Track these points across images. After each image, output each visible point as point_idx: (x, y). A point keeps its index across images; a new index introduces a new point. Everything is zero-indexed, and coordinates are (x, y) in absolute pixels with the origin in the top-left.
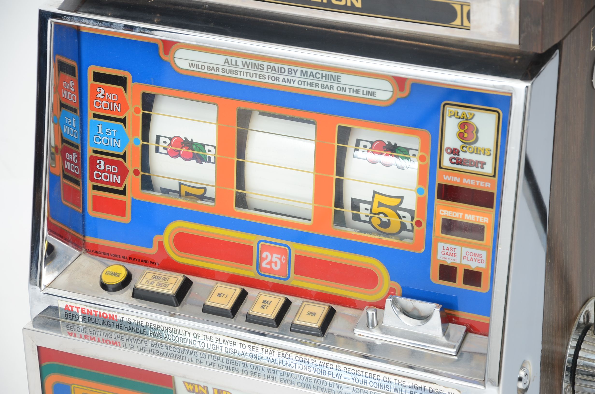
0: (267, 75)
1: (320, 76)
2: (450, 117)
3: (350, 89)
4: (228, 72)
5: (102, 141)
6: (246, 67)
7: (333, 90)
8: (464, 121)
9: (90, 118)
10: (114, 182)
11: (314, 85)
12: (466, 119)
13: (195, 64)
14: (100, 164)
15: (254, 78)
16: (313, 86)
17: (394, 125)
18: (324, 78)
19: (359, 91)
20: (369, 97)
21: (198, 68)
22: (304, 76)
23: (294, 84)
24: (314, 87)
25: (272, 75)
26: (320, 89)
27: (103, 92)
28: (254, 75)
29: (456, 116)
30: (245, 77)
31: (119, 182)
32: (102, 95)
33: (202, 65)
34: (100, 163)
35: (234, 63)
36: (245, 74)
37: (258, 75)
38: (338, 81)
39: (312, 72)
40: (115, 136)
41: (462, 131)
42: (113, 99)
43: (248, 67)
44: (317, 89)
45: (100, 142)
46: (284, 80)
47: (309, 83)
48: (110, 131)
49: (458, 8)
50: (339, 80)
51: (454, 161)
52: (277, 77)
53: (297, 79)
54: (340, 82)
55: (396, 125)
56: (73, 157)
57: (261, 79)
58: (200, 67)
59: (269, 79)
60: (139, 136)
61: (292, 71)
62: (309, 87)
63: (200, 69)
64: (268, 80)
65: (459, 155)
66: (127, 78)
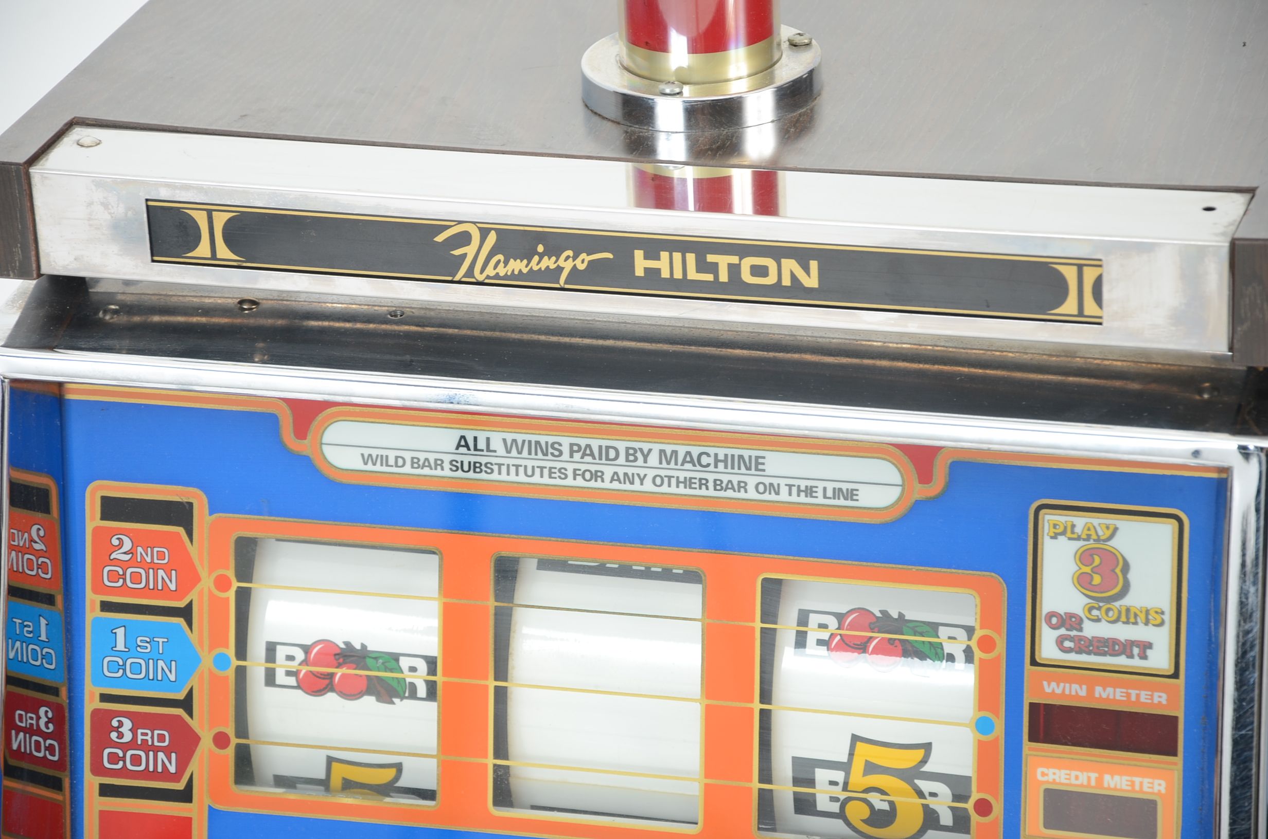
0: (570, 467)
1: (711, 460)
2: (1054, 537)
3: (790, 486)
4: (466, 468)
5: (125, 670)
6: (514, 453)
7: (746, 491)
8: (1091, 544)
9: (92, 614)
10: (160, 770)
11: (695, 483)
12: (1094, 540)
13: (377, 455)
14: (120, 730)
15: (536, 479)
16: (693, 486)
17: (910, 567)
18: (721, 466)
19: (814, 489)
20: (842, 502)
21: (387, 465)
22: (668, 463)
23: (642, 484)
24: (696, 488)
25: (583, 467)
26: (711, 492)
27: (127, 545)
28: (538, 471)
29: (1069, 534)
30: (513, 477)
31: (172, 769)
32: (125, 553)
33: (397, 458)
34: (121, 724)
35: (482, 445)
36: (513, 469)
37: (548, 468)
38: (757, 469)
39: (688, 453)
40: (161, 652)
41: (1087, 569)
42: (156, 561)
43: (520, 452)
44: (703, 492)
45: (121, 671)
46: (615, 477)
47: (682, 479)
48: (147, 642)
49: (1070, 274)
50: (760, 467)
51: (1067, 644)
52: (596, 472)
53: (651, 473)
54: (764, 470)
55: (913, 567)
57: (555, 478)
58: (392, 461)
59: (577, 477)
60: (227, 647)
61: (637, 455)
62: (682, 490)
63: (392, 466)
64: (575, 479)
65: (1081, 630)
66: (194, 505)
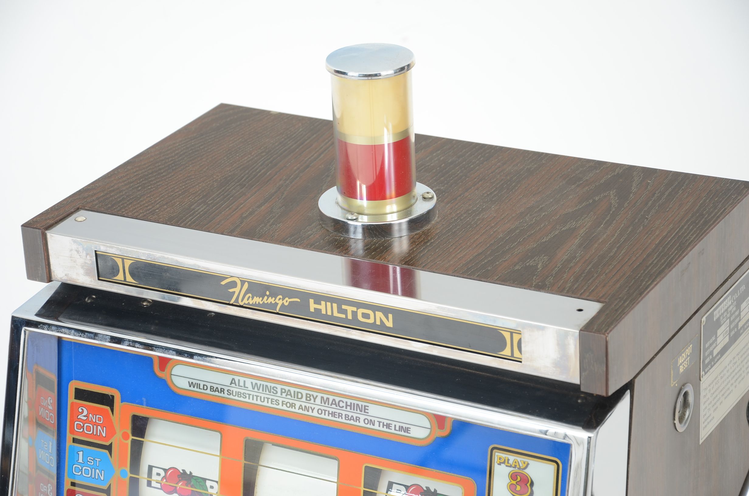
0: (281, 400)
1: (344, 405)
2: (499, 464)
3: (380, 422)
5: (82, 472)
6: (256, 390)
7: (359, 422)
8: (516, 470)
9: (69, 443)
11: (337, 415)
12: (518, 468)
13: (195, 383)
15: (265, 404)
16: (336, 416)
17: (433, 470)
18: (349, 408)
19: (390, 425)
20: (402, 433)
21: (200, 388)
22: (325, 403)
23: (312, 412)
24: (337, 418)
25: (287, 400)
26: (343, 420)
27: (85, 413)
28: (266, 400)
29: (506, 464)
30: (255, 401)
32: (84, 416)
33: (204, 385)
35: (242, 384)
36: (255, 397)
37: (270, 399)
38: (365, 412)
39: (334, 400)
40: (98, 465)
42: (97, 422)
43: (259, 390)
44: (340, 420)
45: (80, 472)
46: (300, 407)
47: (330, 412)
48: (92, 460)
49: (507, 336)
50: (366, 411)
52: (292, 403)
53: (317, 407)
54: (368, 413)
56: (48, 489)
57: (274, 404)
58: (202, 387)
59: (284, 405)
60: (126, 467)
61: (311, 398)
62: (330, 418)
63: (202, 389)
64: (282, 406)
66: (115, 397)
